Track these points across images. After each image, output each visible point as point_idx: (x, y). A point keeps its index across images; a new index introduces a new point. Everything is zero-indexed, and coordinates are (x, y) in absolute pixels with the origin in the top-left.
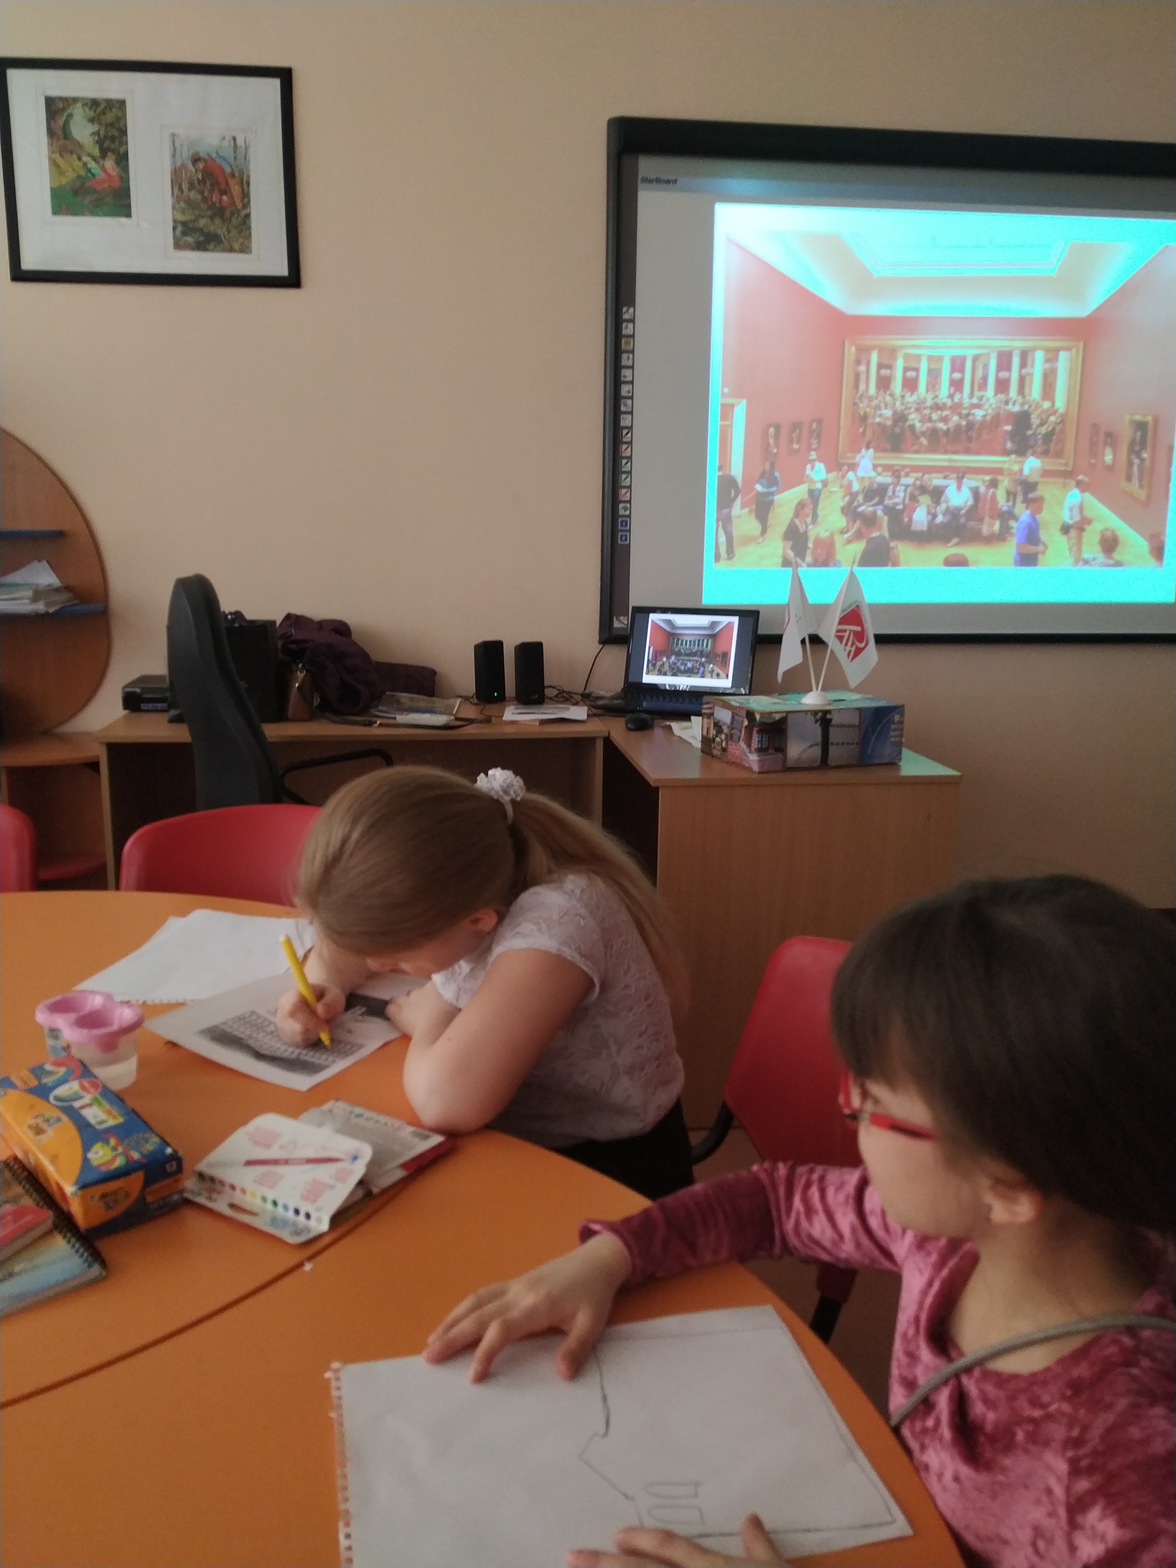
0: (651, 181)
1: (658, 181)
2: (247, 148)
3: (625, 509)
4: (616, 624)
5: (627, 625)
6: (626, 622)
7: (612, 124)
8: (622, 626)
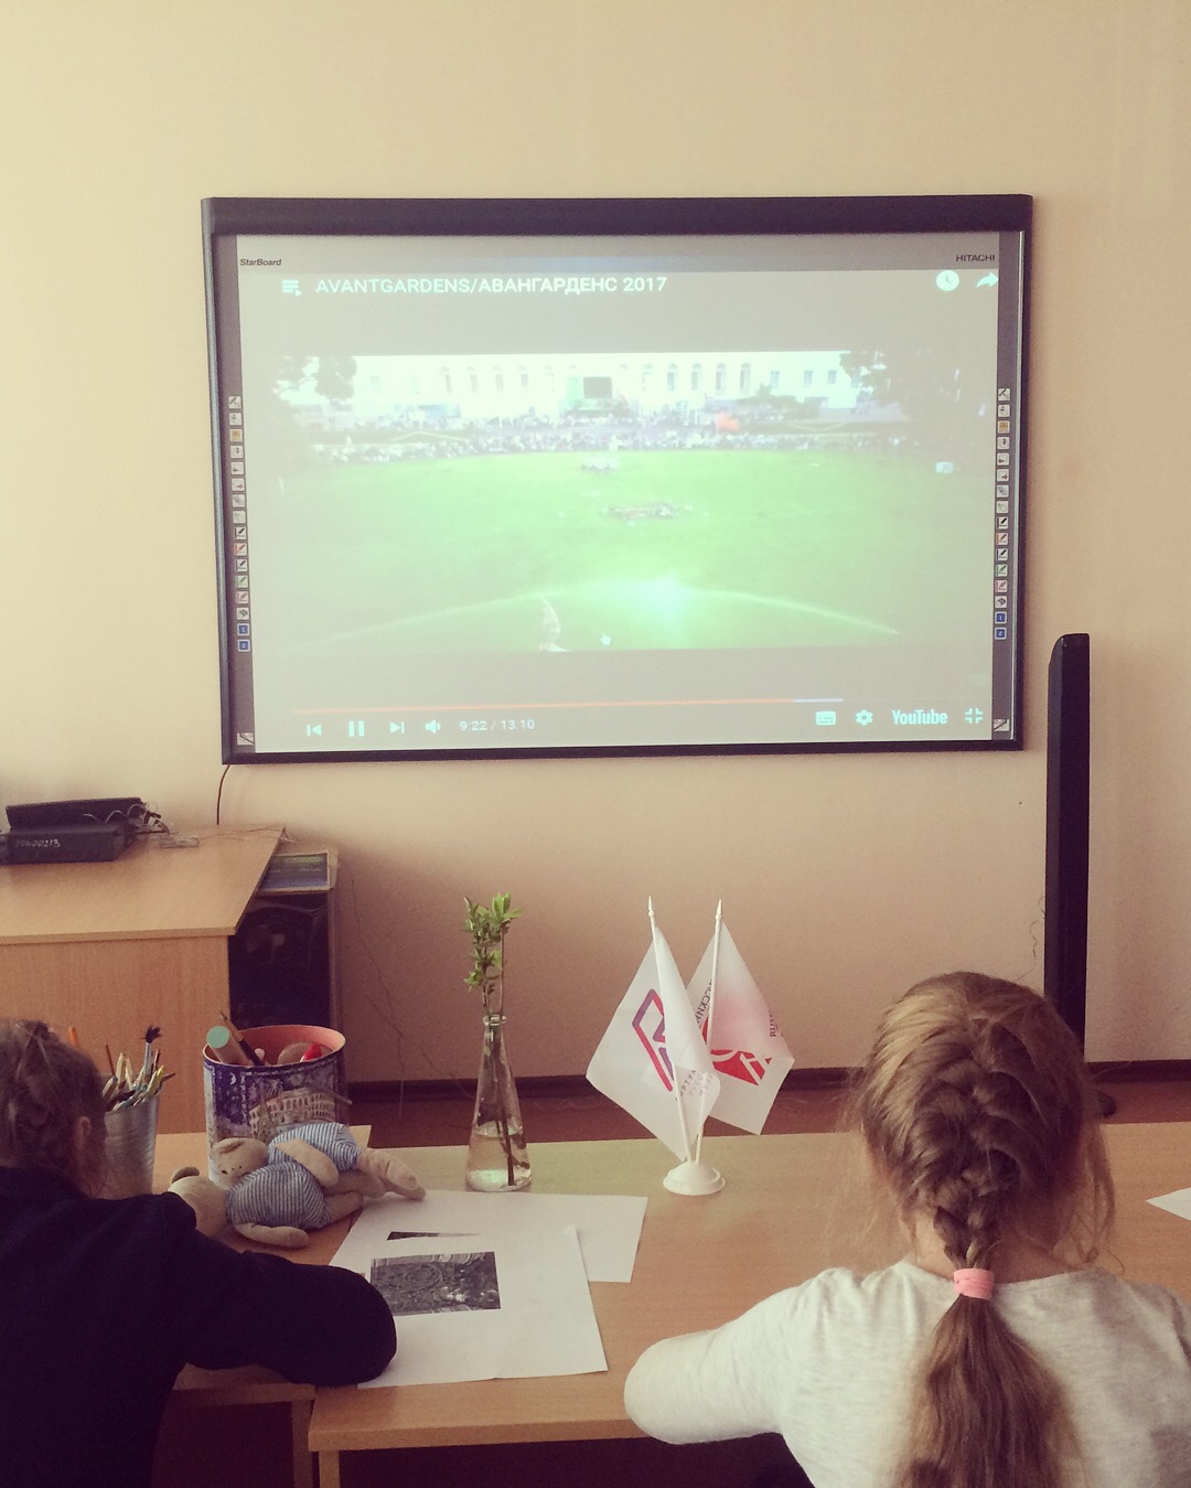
0: (252, 263)
1: (260, 262)
3: (244, 613)
4: (240, 742)
5: (254, 743)
6: (252, 739)
7: (205, 205)
8: (247, 743)
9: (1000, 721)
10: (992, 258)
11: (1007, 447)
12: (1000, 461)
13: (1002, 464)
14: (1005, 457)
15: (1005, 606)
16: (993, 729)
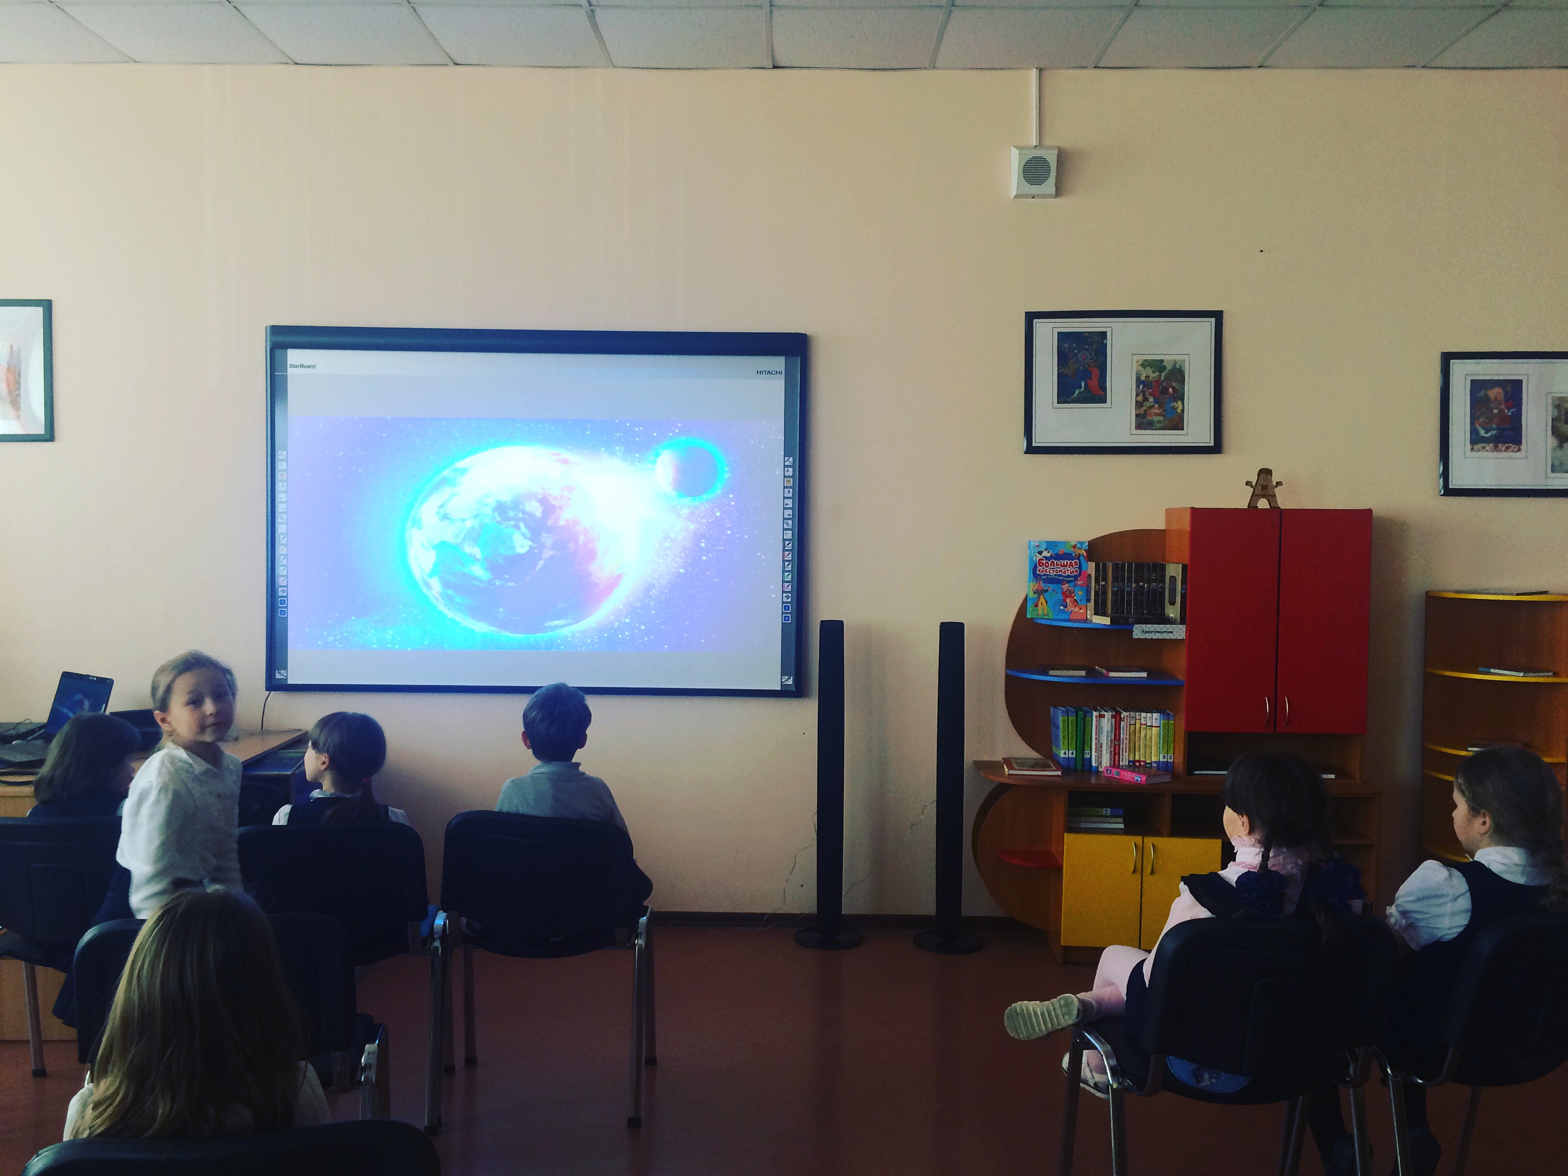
2: (19, 352)
3: (283, 591)
4: (278, 676)
5: (287, 676)
6: (285, 675)
7: (268, 329)
8: (282, 677)
9: (786, 677)
10: (780, 373)
11: (790, 495)
12: (786, 504)
13: (788, 506)
14: (789, 502)
15: (789, 600)
16: (782, 683)
